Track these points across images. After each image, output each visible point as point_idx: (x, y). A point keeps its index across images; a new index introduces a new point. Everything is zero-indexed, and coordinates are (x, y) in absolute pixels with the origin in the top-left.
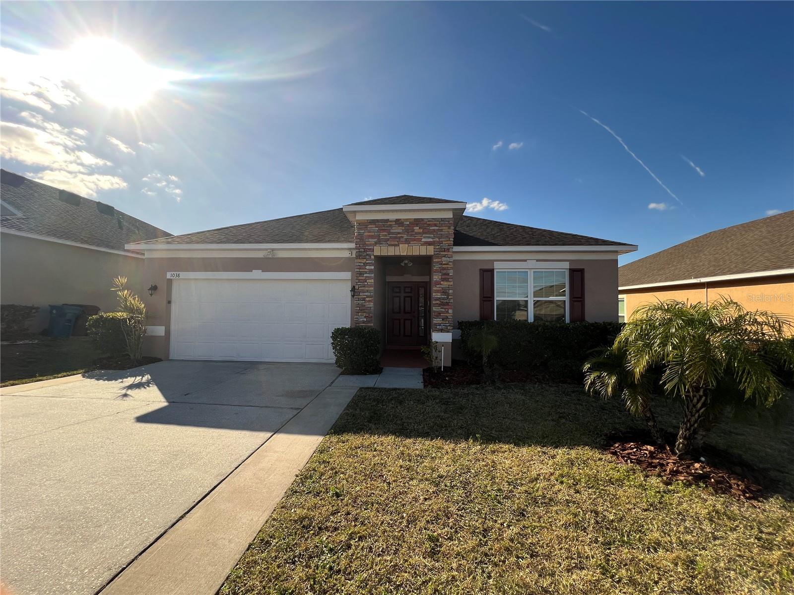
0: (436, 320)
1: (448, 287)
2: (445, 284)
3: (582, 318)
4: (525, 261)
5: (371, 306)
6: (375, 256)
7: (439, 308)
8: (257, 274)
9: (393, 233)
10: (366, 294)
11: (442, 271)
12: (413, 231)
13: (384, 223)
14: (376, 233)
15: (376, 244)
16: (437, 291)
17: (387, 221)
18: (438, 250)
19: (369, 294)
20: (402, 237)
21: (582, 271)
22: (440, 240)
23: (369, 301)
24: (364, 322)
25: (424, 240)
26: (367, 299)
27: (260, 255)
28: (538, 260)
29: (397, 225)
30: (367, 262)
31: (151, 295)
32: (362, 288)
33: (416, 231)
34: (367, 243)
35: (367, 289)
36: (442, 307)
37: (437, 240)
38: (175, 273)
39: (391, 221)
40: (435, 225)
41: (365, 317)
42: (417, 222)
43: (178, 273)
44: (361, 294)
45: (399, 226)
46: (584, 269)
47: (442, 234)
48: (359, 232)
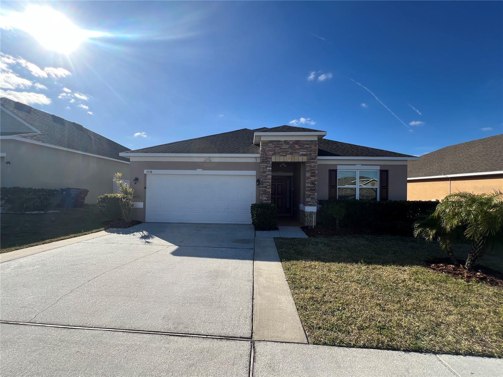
0: (307, 199)
1: (315, 180)
2: (313, 178)
3: (387, 199)
4: (355, 165)
5: (270, 191)
6: (272, 162)
8: (199, 171)
9: (283, 149)
10: (267, 184)
11: (311, 171)
12: (295, 147)
13: (277, 143)
14: (273, 149)
15: (273, 155)
16: (308, 183)
17: (280, 141)
18: (309, 159)
19: (269, 184)
20: (288, 151)
21: (387, 171)
22: (311, 153)
23: (269, 188)
24: (266, 200)
25: (300, 153)
26: (268, 187)
27: (202, 160)
28: (362, 165)
29: (285, 144)
30: (268, 165)
31: (135, 183)
32: (265, 181)
33: (296, 147)
34: (268, 154)
35: (267, 181)
36: (311, 191)
37: (309, 153)
38: (149, 170)
39: (282, 142)
40: (308, 144)
41: (267, 197)
42: (297, 142)
43: (151, 170)
44: (264, 184)
45: (286, 145)
46: (388, 170)
47: (311, 150)
48: (263, 148)
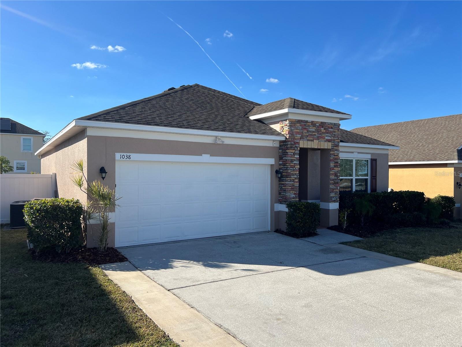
0: (331, 194)
1: (338, 172)
2: (336, 169)
5: (297, 185)
6: (300, 148)
7: (333, 186)
8: (206, 158)
9: (310, 132)
11: (335, 160)
12: (321, 131)
13: (305, 123)
14: (301, 131)
15: (301, 138)
16: (332, 174)
17: (307, 122)
18: (333, 146)
19: (297, 176)
20: (315, 135)
22: (335, 138)
23: (297, 182)
25: (326, 138)
26: (296, 180)
27: (209, 141)
29: (312, 126)
30: (296, 152)
31: (103, 178)
32: (292, 172)
33: (322, 131)
34: (296, 137)
35: (295, 172)
36: (335, 185)
37: (333, 138)
38: (125, 154)
39: (309, 122)
40: (332, 128)
41: (294, 194)
42: (322, 124)
43: (128, 154)
44: (292, 176)
45: (313, 127)
46: (377, 159)
47: (335, 135)
48: (291, 129)
